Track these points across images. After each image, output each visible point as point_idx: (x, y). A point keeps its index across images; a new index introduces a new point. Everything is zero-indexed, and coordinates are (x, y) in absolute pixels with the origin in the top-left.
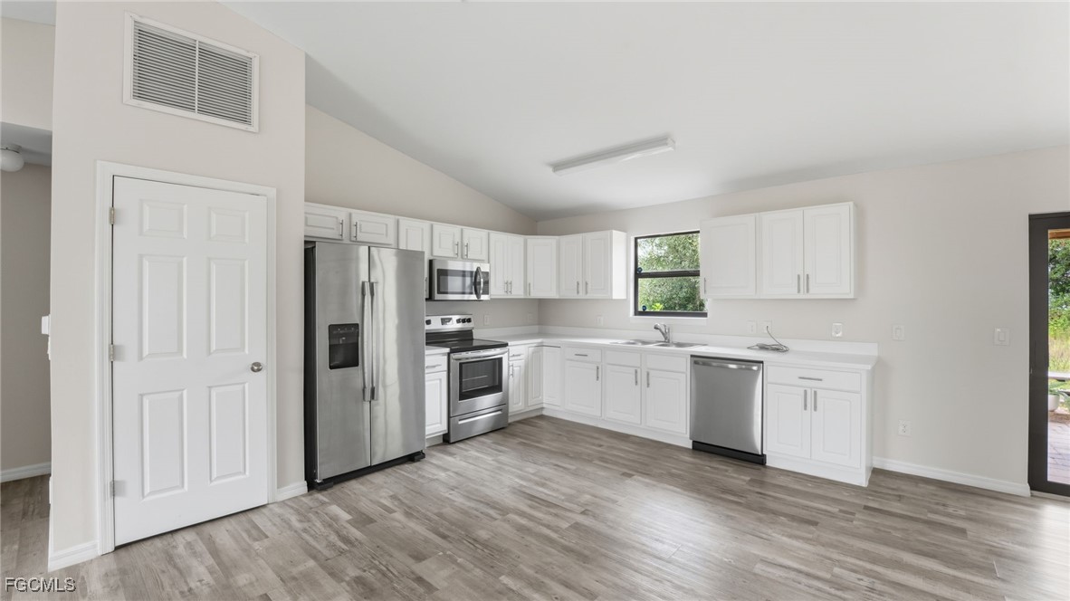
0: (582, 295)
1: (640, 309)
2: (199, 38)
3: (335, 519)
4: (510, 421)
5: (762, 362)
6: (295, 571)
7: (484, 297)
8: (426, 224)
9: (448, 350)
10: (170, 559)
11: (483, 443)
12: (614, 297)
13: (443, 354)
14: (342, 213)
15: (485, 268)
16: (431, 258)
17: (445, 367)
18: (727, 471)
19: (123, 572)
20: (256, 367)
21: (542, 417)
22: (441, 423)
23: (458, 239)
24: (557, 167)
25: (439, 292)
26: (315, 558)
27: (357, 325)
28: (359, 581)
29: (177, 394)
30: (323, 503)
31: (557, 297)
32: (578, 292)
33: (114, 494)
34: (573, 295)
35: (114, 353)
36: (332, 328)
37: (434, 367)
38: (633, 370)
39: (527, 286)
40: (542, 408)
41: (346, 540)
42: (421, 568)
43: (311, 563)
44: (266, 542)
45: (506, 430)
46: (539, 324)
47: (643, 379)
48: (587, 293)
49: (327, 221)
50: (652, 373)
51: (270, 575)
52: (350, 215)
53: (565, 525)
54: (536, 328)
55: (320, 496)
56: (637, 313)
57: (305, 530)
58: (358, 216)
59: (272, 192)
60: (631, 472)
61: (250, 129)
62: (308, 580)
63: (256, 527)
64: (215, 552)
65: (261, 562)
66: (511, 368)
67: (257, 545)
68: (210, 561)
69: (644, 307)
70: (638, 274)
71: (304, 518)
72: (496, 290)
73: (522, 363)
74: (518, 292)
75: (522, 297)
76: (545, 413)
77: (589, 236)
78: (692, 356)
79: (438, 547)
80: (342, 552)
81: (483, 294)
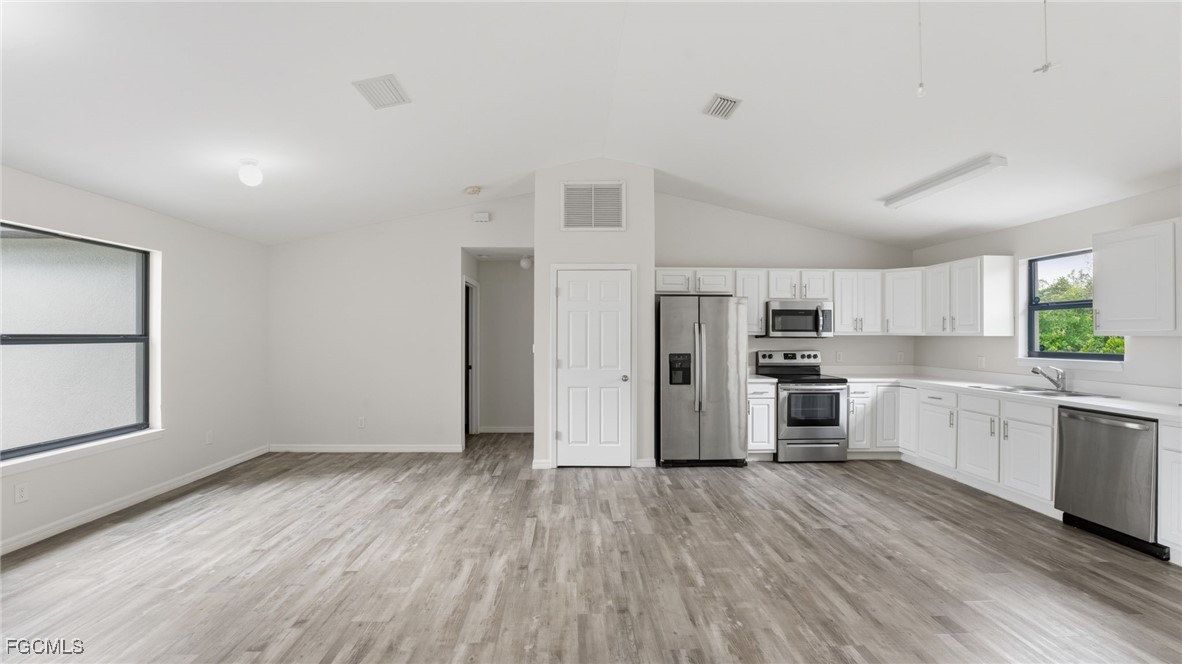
0: (948, 332)
1: (1037, 349)
2: (593, 183)
3: (662, 482)
4: (849, 457)
5: (1156, 421)
6: (626, 496)
7: (824, 334)
8: (762, 272)
9: (776, 380)
10: (576, 477)
11: (809, 469)
12: (986, 333)
13: (773, 384)
14: (688, 272)
15: (828, 306)
16: (767, 300)
17: (773, 395)
18: (1080, 548)
19: (557, 476)
20: (625, 379)
21: (898, 463)
22: (768, 442)
23: (796, 281)
24: (889, 200)
25: (773, 330)
26: (639, 495)
27: (689, 355)
28: (654, 509)
29: (585, 389)
30: (661, 474)
31: (924, 334)
32: (944, 329)
33: (557, 438)
34: (938, 332)
35: (558, 364)
36: (671, 356)
37: (762, 393)
38: (988, 419)
39: (885, 323)
40: (900, 453)
41: (661, 493)
42: (690, 515)
43: (636, 496)
44: (620, 482)
45: (844, 465)
46: (914, 364)
47: (1000, 429)
48: (953, 329)
49: (675, 280)
50: (1010, 423)
51: (614, 495)
52: (695, 272)
53: (817, 526)
54: (911, 369)
55: (662, 470)
56: (1031, 353)
57: (642, 483)
58: (702, 272)
59: (634, 267)
60: (935, 516)
61: (621, 229)
62: (630, 501)
63: (620, 476)
64: (595, 480)
65: (613, 489)
66: (851, 405)
67: (615, 482)
68: (592, 482)
69: (1042, 347)
70: (1033, 304)
71: (645, 477)
72: (842, 325)
73: (868, 401)
74: (872, 328)
75: (880, 334)
76: (903, 458)
77: (957, 265)
78: (1060, 407)
79: (710, 510)
80: (654, 496)
81: (823, 330)
